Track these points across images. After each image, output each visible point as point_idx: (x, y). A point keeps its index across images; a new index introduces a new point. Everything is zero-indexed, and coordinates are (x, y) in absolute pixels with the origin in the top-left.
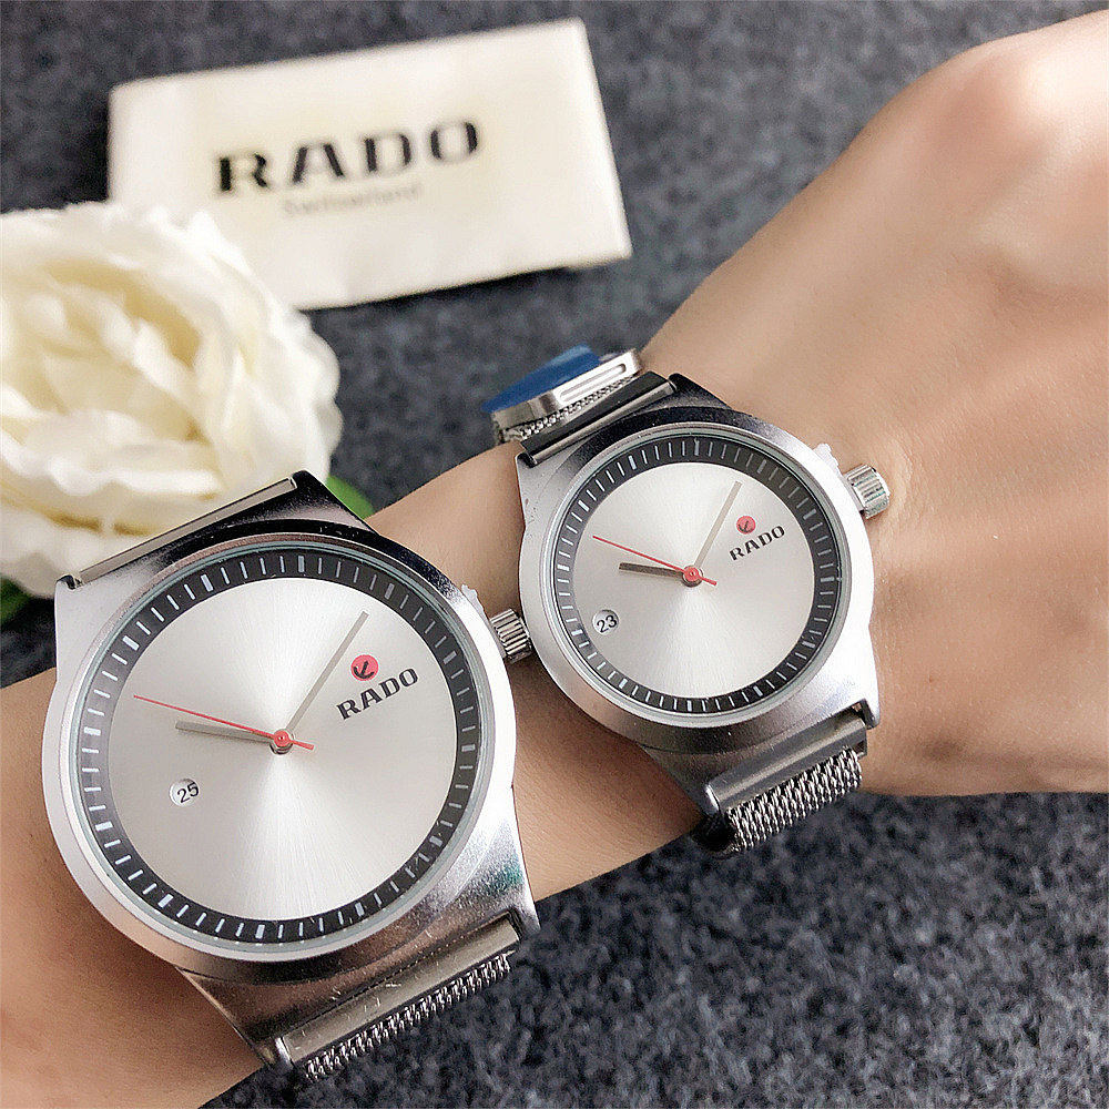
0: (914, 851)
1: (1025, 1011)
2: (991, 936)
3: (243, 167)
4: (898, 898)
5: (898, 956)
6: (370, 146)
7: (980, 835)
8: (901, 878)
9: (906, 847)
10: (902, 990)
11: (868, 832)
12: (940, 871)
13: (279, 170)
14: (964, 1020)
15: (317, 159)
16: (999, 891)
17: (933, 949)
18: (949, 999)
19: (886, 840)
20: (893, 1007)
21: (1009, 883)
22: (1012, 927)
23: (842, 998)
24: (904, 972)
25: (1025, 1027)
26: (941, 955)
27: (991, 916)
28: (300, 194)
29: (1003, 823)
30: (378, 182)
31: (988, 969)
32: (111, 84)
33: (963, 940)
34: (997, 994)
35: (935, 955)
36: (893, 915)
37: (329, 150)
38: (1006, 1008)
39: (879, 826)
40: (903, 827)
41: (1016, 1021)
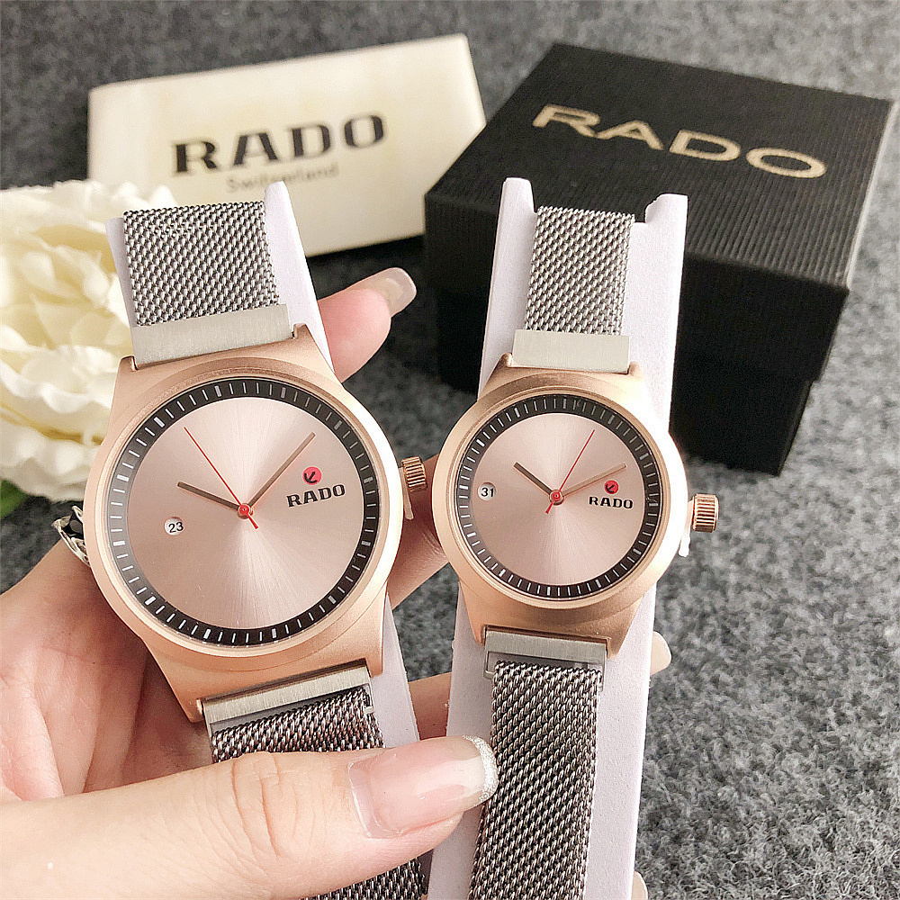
0: (734, 696)
1: (823, 823)
2: (796, 763)
3: (196, 152)
4: (721, 734)
5: (721, 780)
6: (297, 135)
7: (786, 683)
8: (724, 717)
9: (727, 694)
10: (725, 807)
11: (696, 681)
12: (754, 711)
13: (224, 155)
14: (774, 830)
15: (254, 145)
16: (802, 727)
17: (749, 774)
18: (762, 814)
19: (711, 687)
20: (717, 820)
21: (810, 722)
22: (812, 755)
23: (677, 815)
24: (726, 792)
25: (823, 835)
26: (756, 779)
27: (795, 747)
28: (241, 174)
29: (805, 673)
30: (303, 164)
31: (793, 791)
32: (91, 87)
33: (773, 767)
34: (800, 810)
35: (751, 779)
36: (717, 747)
37: (264, 138)
38: (809, 820)
39: (705, 677)
40: (724, 677)
41: (816, 832)
